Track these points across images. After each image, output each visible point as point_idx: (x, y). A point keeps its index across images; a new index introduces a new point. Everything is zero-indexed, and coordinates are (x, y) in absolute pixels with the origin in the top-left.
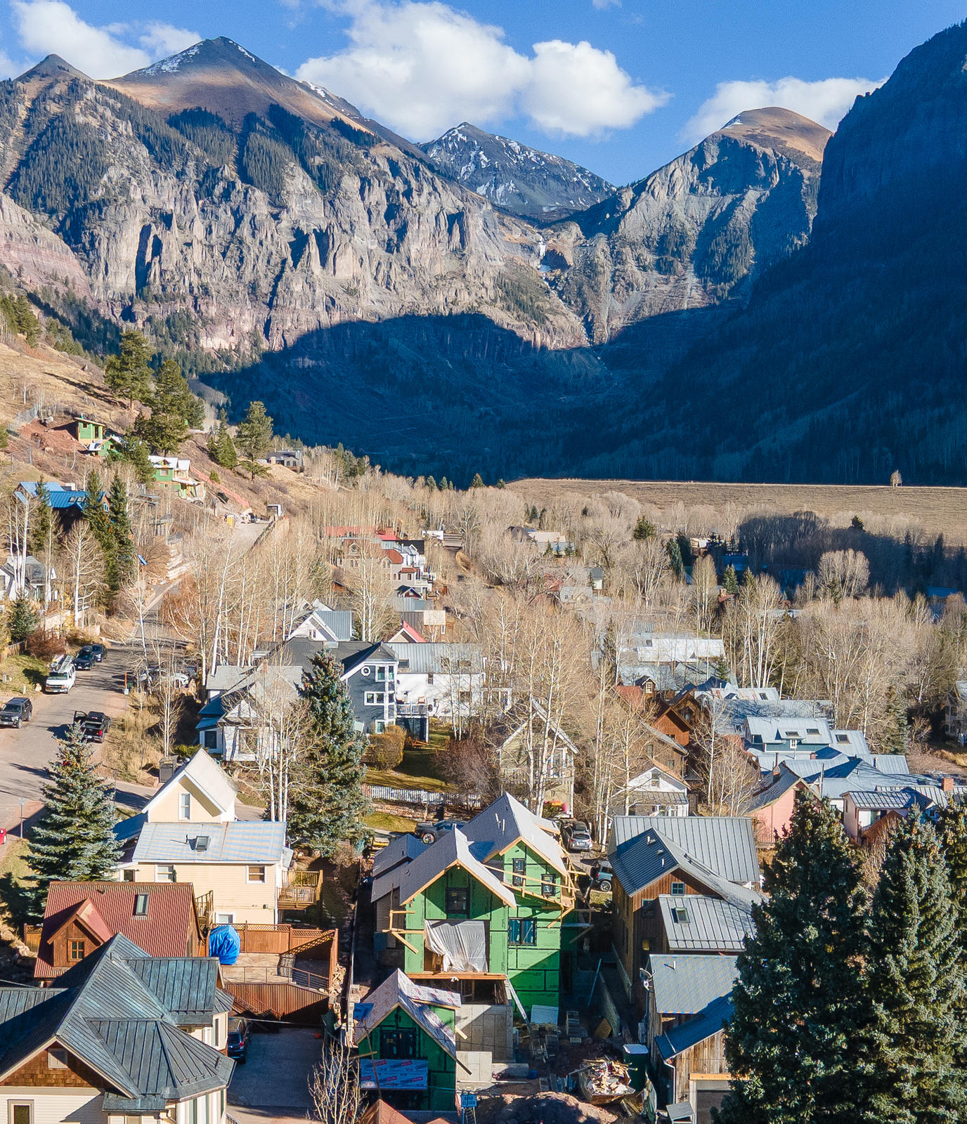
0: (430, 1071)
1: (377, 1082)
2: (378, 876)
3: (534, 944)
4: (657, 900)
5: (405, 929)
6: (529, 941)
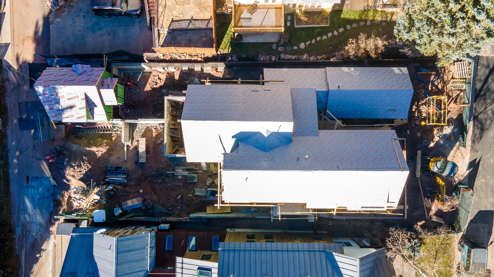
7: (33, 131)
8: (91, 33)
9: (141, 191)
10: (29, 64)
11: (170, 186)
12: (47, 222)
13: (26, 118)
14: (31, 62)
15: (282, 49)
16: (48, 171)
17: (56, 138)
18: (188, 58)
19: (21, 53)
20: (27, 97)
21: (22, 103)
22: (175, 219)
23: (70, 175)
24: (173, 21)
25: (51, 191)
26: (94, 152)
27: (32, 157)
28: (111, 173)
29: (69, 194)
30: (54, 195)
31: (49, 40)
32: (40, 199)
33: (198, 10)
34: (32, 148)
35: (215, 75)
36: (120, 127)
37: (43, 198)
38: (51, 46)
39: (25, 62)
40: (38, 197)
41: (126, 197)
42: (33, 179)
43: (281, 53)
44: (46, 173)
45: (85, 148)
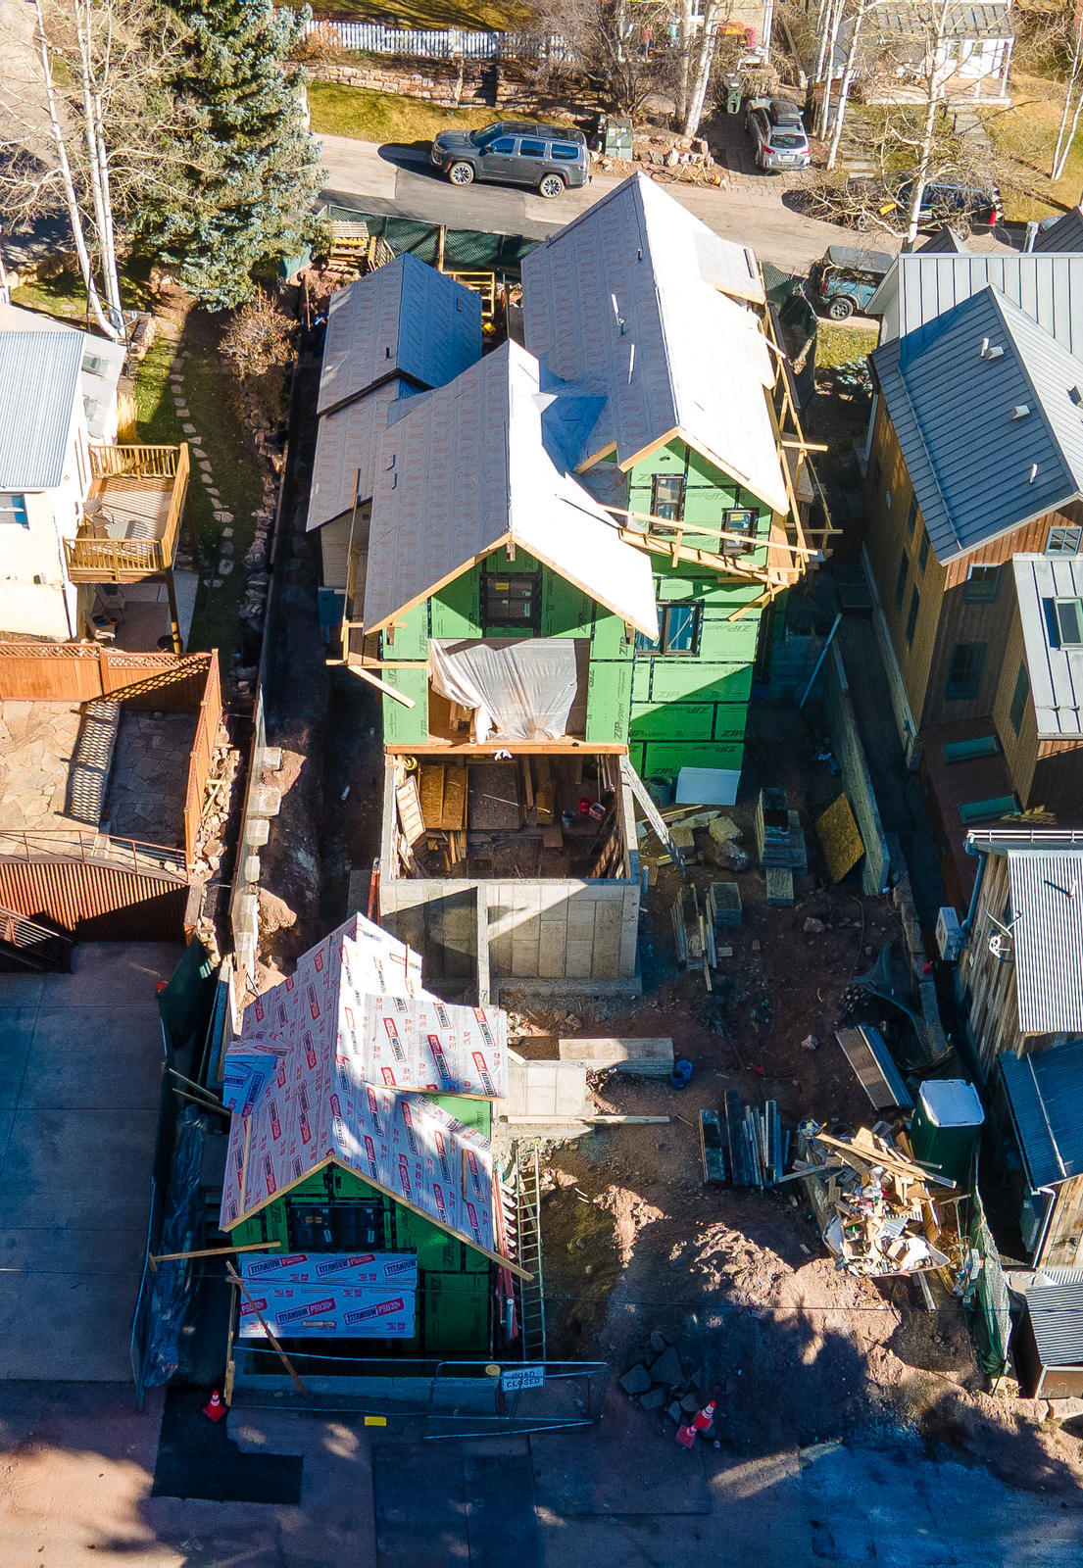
0: (422, 1273)
1: (282, 1319)
2: (332, 412)
3: (695, 651)
4: (1009, 564)
5: (380, 657)
6: (683, 646)
7: (545, 1515)
8: (33, 1197)
9: (808, 1042)
10: (156, 1492)
11: (770, 981)
12: (1064, 1506)
13: (469, 1541)
14: (147, 1479)
15: (226, 565)
16: (768, 1462)
17: (580, 1403)
18: (226, 785)
19: (88, 1526)
20: (347, 1526)
21: (379, 1554)
22: (909, 928)
23: (774, 1292)
24: (68, 812)
25: (885, 1464)
26: (640, 1232)
27: (698, 1537)
28: (739, 1164)
29: (879, 1351)
30: (899, 1453)
31: (35, 1386)
32: (933, 1526)
33: (38, 746)
34: (642, 1536)
35: (292, 779)
36: (509, 1157)
37: (928, 1508)
38: (78, 1376)
39: (144, 1509)
40: (923, 1531)
41: (846, 1096)
42: (827, 1550)
43: (239, 569)
44: (783, 1475)
45: (626, 1266)
